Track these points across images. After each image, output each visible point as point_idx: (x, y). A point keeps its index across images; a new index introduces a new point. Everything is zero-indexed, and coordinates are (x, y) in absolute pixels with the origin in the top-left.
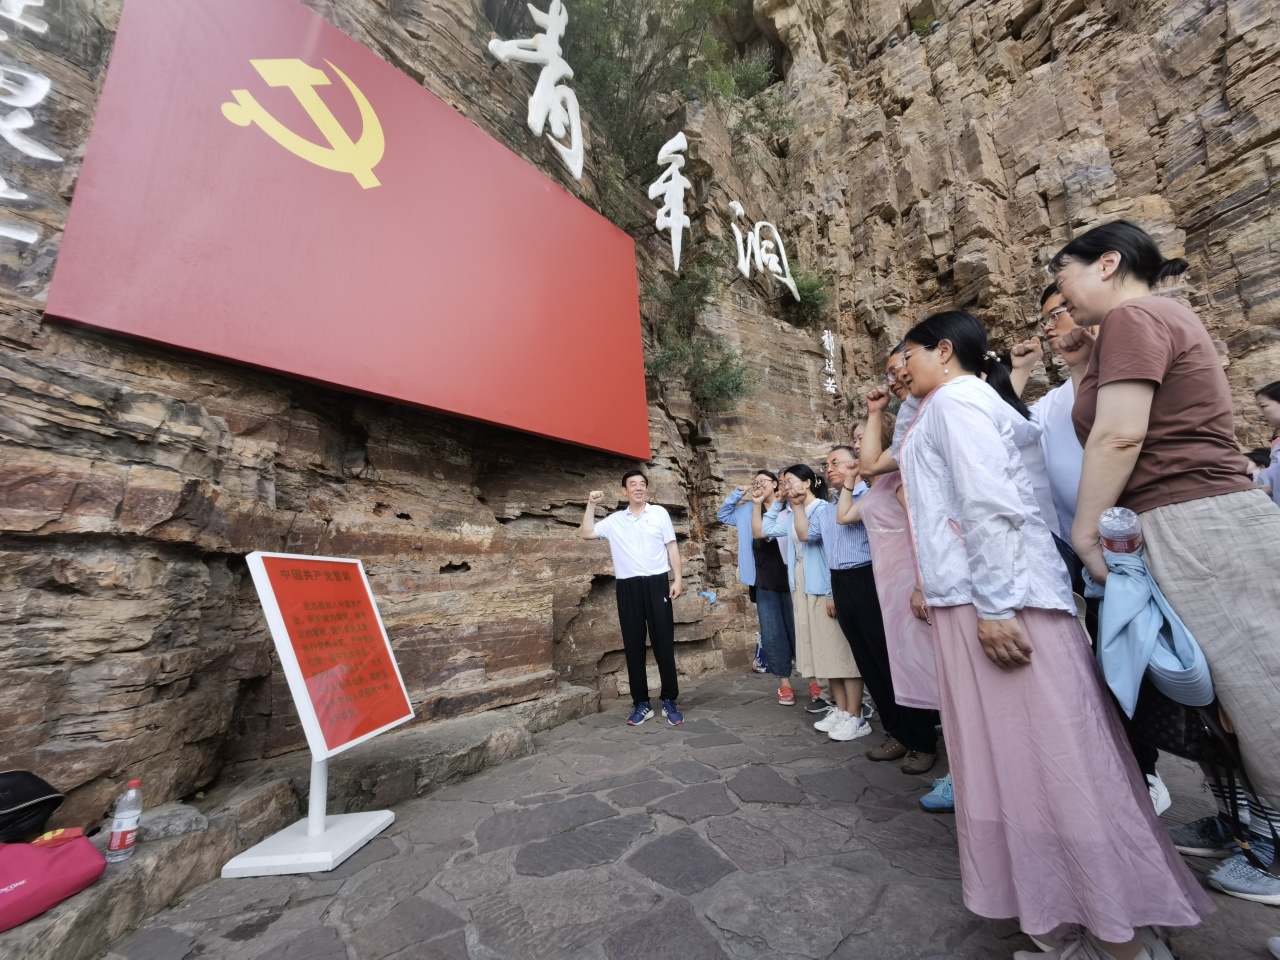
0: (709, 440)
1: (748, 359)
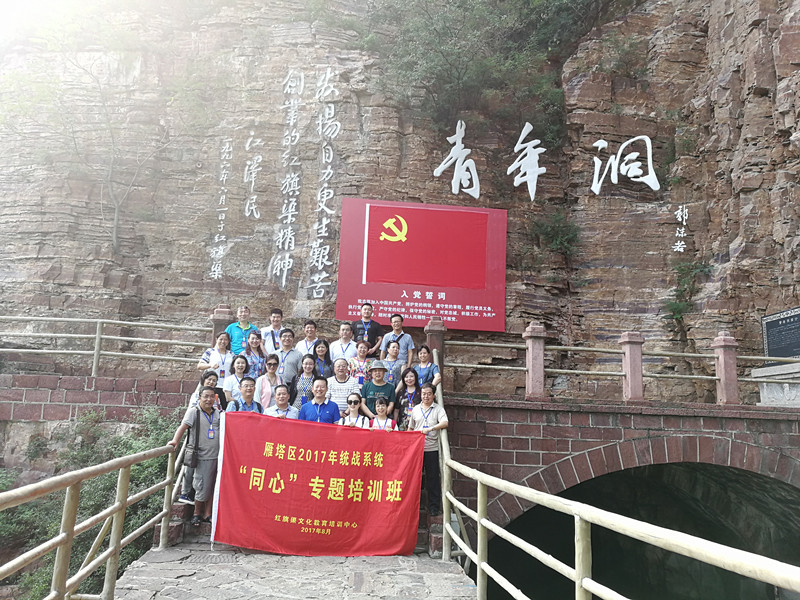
0: (577, 293)
1: (608, 240)
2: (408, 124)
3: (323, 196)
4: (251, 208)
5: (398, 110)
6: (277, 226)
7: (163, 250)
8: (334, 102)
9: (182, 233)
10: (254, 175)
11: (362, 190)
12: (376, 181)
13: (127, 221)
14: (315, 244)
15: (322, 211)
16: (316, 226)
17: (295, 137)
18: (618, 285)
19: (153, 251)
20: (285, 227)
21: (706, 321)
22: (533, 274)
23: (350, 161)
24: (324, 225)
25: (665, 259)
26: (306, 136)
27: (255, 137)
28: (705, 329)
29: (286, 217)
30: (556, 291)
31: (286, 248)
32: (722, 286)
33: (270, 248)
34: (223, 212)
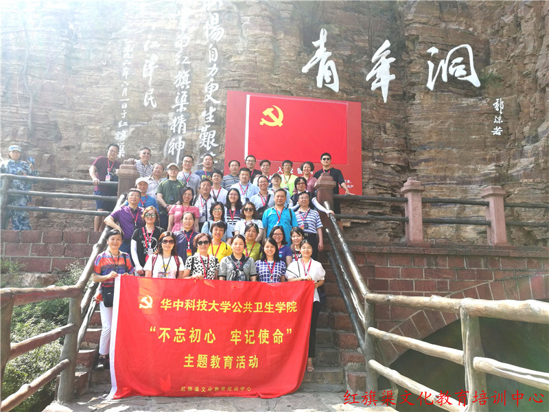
1: (440, 127)
2: (280, 31)
3: (210, 89)
4: (149, 100)
5: (272, 20)
6: (171, 114)
7: (73, 134)
8: (219, 12)
9: (90, 120)
10: (152, 71)
11: (242, 84)
12: (254, 76)
13: (41, 109)
14: (204, 129)
15: (209, 101)
16: (204, 114)
17: (186, 40)
18: (448, 163)
19: (65, 134)
20: (178, 114)
21: (524, 188)
22: (382, 154)
23: (232, 60)
24: (210, 113)
25: (485, 142)
26: (195, 39)
27: (152, 40)
28: (523, 195)
29: (179, 107)
30: (399, 169)
31: (179, 132)
32: (535, 161)
33: (165, 132)
34: (126, 102)
